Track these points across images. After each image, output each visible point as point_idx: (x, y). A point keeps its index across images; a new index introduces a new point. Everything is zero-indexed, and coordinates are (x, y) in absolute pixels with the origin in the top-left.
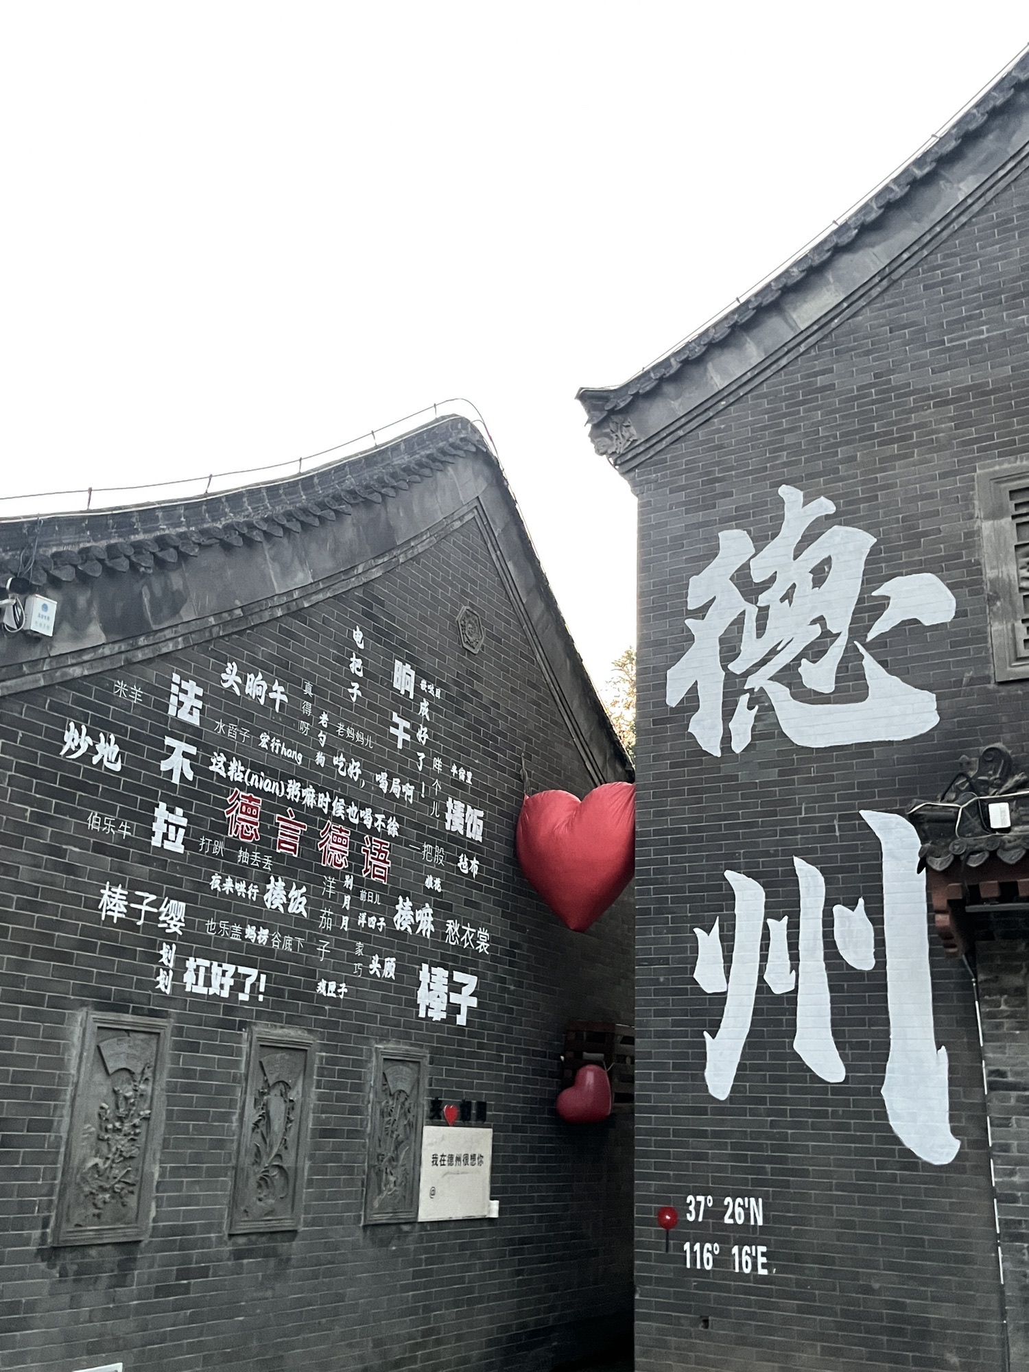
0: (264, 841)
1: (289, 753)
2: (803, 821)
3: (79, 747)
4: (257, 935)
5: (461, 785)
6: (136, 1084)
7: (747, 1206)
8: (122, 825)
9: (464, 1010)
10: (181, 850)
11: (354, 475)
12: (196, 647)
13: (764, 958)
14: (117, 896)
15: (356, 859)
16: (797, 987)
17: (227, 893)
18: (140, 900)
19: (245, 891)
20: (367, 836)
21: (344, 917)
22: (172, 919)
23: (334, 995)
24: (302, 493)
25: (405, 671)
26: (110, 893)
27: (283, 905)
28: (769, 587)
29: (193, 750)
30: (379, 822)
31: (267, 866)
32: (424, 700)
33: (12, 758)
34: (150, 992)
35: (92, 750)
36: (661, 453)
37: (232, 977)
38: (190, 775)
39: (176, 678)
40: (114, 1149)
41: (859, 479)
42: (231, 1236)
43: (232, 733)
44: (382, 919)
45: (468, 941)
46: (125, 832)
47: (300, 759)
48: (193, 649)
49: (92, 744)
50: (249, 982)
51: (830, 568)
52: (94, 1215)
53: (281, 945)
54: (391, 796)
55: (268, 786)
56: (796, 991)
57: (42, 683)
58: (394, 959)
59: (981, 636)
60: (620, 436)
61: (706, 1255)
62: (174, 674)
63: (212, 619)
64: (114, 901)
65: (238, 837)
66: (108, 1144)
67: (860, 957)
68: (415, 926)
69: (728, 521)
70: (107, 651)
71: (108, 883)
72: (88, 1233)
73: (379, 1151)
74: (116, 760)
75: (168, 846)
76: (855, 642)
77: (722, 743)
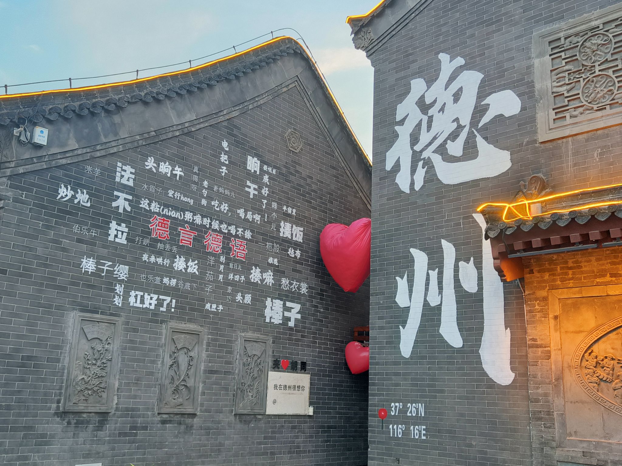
0: (172, 239)
1: (185, 199)
2: (447, 221)
3: (67, 195)
4: (170, 282)
5: (290, 216)
6: (103, 345)
7: (417, 408)
8: (92, 231)
9: (293, 320)
10: (125, 242)
11: (222, 68)
12: (130, 150)
13: (427, 289)
14: (91, 262)
15: (227, 250)
16: (441, 302)
17: (152, 262)
18: (104, 265)
19: (162, 262)
20: (233, 238)
21: (220, 275)
22: (121, 273)
23: (215, 310)
24: (192, 77)
25: (253, 161)
26: (86, 261)
27: (184, 268)
28: (433, 106)
29: (130, 197)
30: (240, 232)
31: (175, 251)
32: (266, 175)
33: (31, 200)
34: (110, 305)
35: (74, 197)
36: (385, 44)
37: (156, 300)
38: (129, 209)
39: (119, 164)
40: (93, 372)
41: (476, 45)
42: (159, 414)
43: (152, 189)
44: (243, 277)
45: (294, 288)
46: (93, 234)
47: (192, 202)
48: (129, 151)
49: (74, 194)
50: (165, 303)
51: (462, 92)
52: (84, 400)
53: (184, 287)
54: (246, 220)
55: (173, 214)
56: (441, 304)
57: (45, 167)
58: (251, 295)
59: (532, 120)
60: (366, 38)
61: (399, 430)
62: (118, 163)
63: (138, 137)
64: (89, 265)
65: (157, 237)
66: (90, 370)
67: (470, 286)
68: (262, 280)
69: (415, 75)
70: (79, 152)
71: (85, 256)
72: (80, 407)
73: (243, 381)
74: (87, 201)
75: (117, 240)
76: (473, 129)
77: (410, 186)
